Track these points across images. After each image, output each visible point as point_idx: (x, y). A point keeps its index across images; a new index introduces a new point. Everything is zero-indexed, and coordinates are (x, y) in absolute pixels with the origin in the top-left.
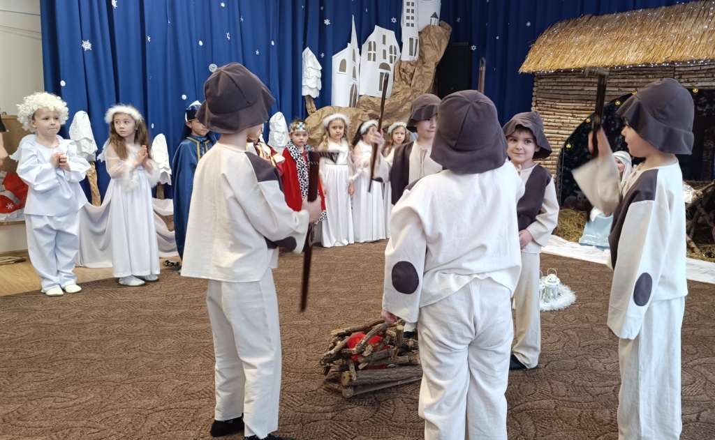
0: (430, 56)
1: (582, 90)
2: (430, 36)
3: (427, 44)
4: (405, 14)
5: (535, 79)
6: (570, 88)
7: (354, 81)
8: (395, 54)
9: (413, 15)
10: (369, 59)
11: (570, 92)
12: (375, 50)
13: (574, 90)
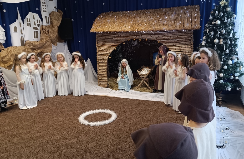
0: (55, 24)
1: (112, 39)
2: (54, 16)
3: (53, 19)
4: (42, 7)
5: (96, 34)
6: (108, 38)
7: (22, 35)
8: (40, 23)
9: (45, 7)
10: (28, 26)
11: (109, 39)
12: (30, 22)
13: (110, 39)
